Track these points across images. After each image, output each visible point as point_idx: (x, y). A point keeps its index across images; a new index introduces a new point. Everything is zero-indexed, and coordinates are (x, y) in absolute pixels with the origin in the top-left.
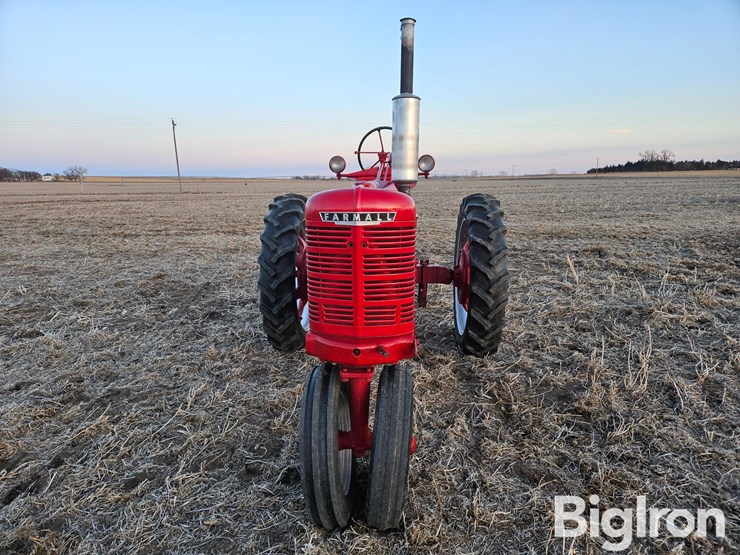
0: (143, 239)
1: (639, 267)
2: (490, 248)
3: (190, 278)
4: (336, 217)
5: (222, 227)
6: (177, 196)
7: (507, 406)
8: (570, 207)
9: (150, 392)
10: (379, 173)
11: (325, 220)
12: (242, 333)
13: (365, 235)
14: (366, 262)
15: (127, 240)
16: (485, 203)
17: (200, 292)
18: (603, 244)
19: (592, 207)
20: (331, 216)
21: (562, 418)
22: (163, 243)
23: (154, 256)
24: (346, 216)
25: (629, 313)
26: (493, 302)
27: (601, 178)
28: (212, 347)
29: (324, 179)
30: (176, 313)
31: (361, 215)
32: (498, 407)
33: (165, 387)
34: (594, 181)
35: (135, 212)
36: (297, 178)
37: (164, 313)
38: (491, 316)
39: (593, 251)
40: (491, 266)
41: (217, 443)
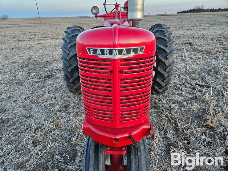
0: (25, 42)
1: (207, 50)
2: (167, 50)
3: (41, 59)
4: (99, 52)
5: (54, 36)
6: (39, 25)
7: (175, 124)
8: (174, 26)
9: (18, 120)
10: (117, 15)
11: (91, 53)
12: (59, 86)
13: (121, 65)
14: (122, 83)
15: (20, 43)
16: (164, 28)
17: (44, 65)
18: (191, 40)
19: (182, 26)
20: (95, 51)
21: (202, 131)
22: (33, 44)
23: (29, 49)
24: (106, 50)
25: (210, 71)
26: (167, 75)
27: (181, 15)
28: (47, 94)
29: (89, 17)
30: (34, 75)
31: (119, 50)
32: (172, 124)
33: (25, 116)
34: (179, 16)
35: (24, 31)
36: (81, 17)
37: (29, 75)
38: (165, 81)
39: (188, 43)
40: (167, 59)
41: (46, 153)
